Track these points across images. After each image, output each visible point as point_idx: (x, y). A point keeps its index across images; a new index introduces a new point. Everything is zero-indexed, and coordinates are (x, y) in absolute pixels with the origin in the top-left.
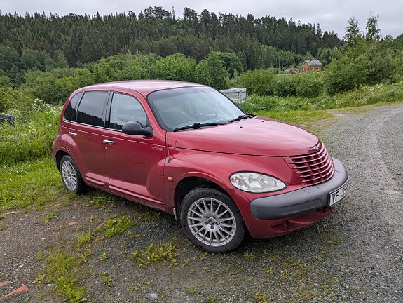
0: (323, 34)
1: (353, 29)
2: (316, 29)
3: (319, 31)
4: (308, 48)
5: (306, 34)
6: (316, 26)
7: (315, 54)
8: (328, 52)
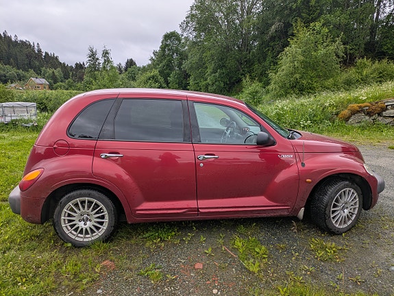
0: (44, 54)
1: (93, 55)
2: (36, 48)
3: (40, 51)
4: (30, 66)
5: (26, 51)
6: (36, 45)
7: (39, 73)
8: (53, 72)
